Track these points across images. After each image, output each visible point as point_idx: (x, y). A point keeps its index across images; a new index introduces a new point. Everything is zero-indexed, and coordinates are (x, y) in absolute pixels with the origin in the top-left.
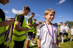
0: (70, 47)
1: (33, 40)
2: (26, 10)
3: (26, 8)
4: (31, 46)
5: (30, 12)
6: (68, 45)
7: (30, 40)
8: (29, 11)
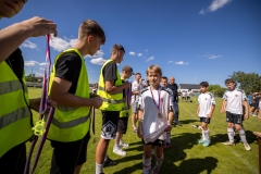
0: (245, 161)
1: (120, 137)
2: (89, 34)
3: (89, 28)
4: (113, 159)
5: (103, 41)
6: (237, 155)
7: (109, 137)
8: (98, 39)
